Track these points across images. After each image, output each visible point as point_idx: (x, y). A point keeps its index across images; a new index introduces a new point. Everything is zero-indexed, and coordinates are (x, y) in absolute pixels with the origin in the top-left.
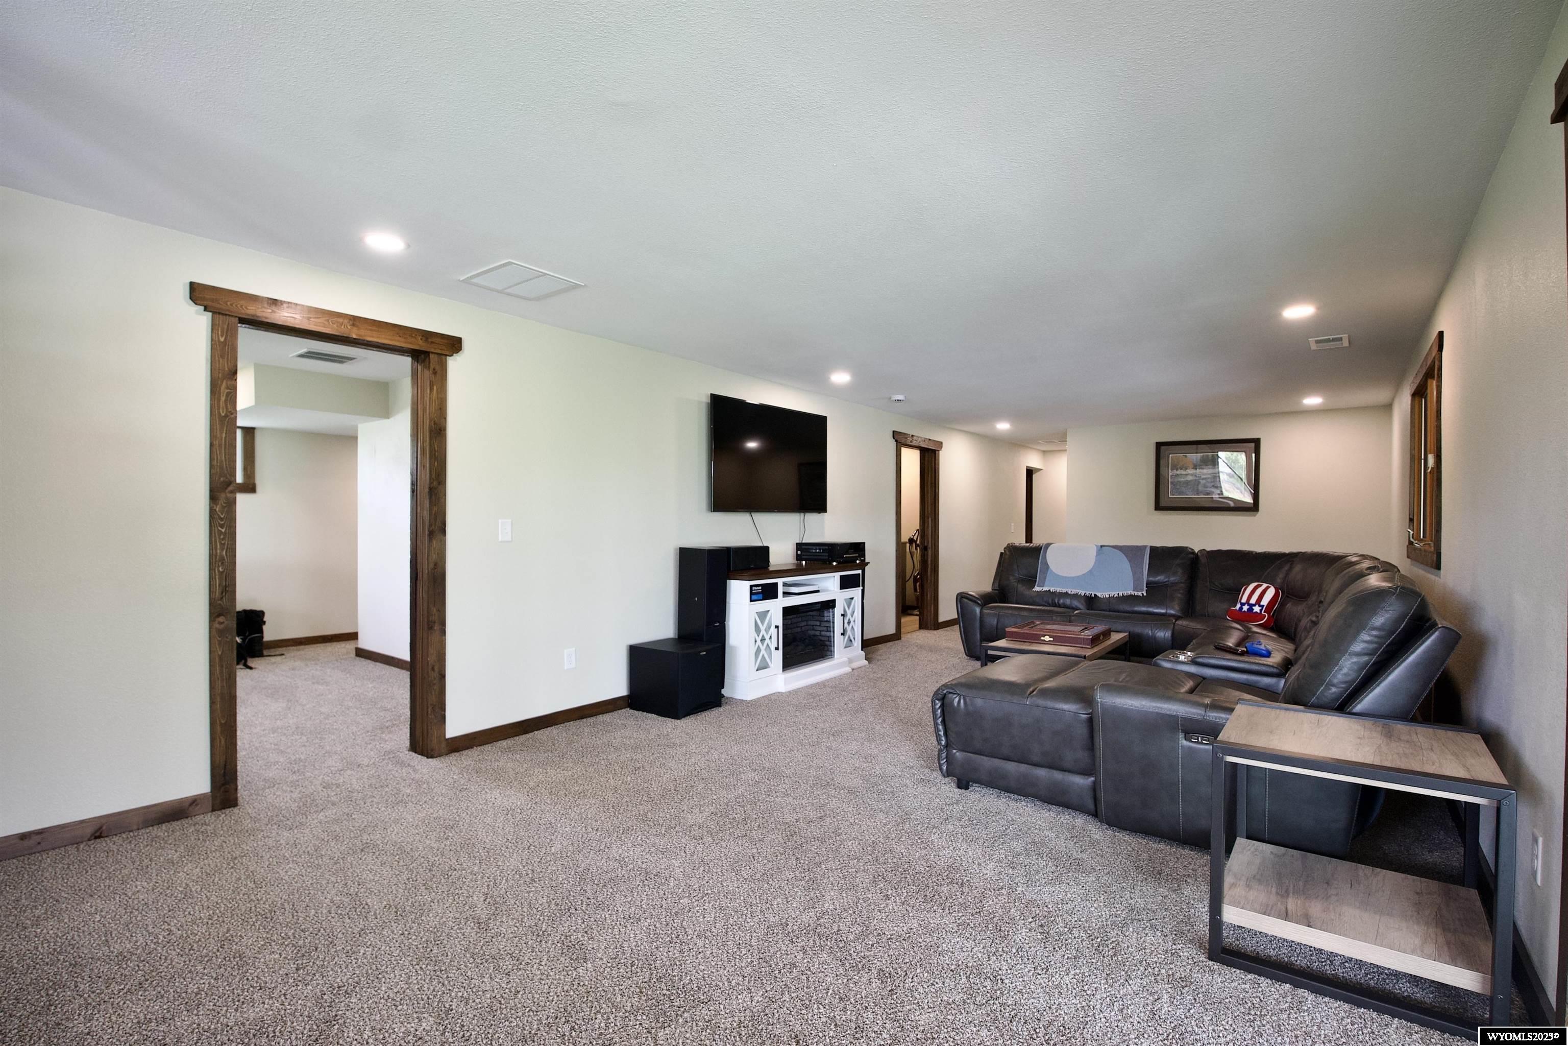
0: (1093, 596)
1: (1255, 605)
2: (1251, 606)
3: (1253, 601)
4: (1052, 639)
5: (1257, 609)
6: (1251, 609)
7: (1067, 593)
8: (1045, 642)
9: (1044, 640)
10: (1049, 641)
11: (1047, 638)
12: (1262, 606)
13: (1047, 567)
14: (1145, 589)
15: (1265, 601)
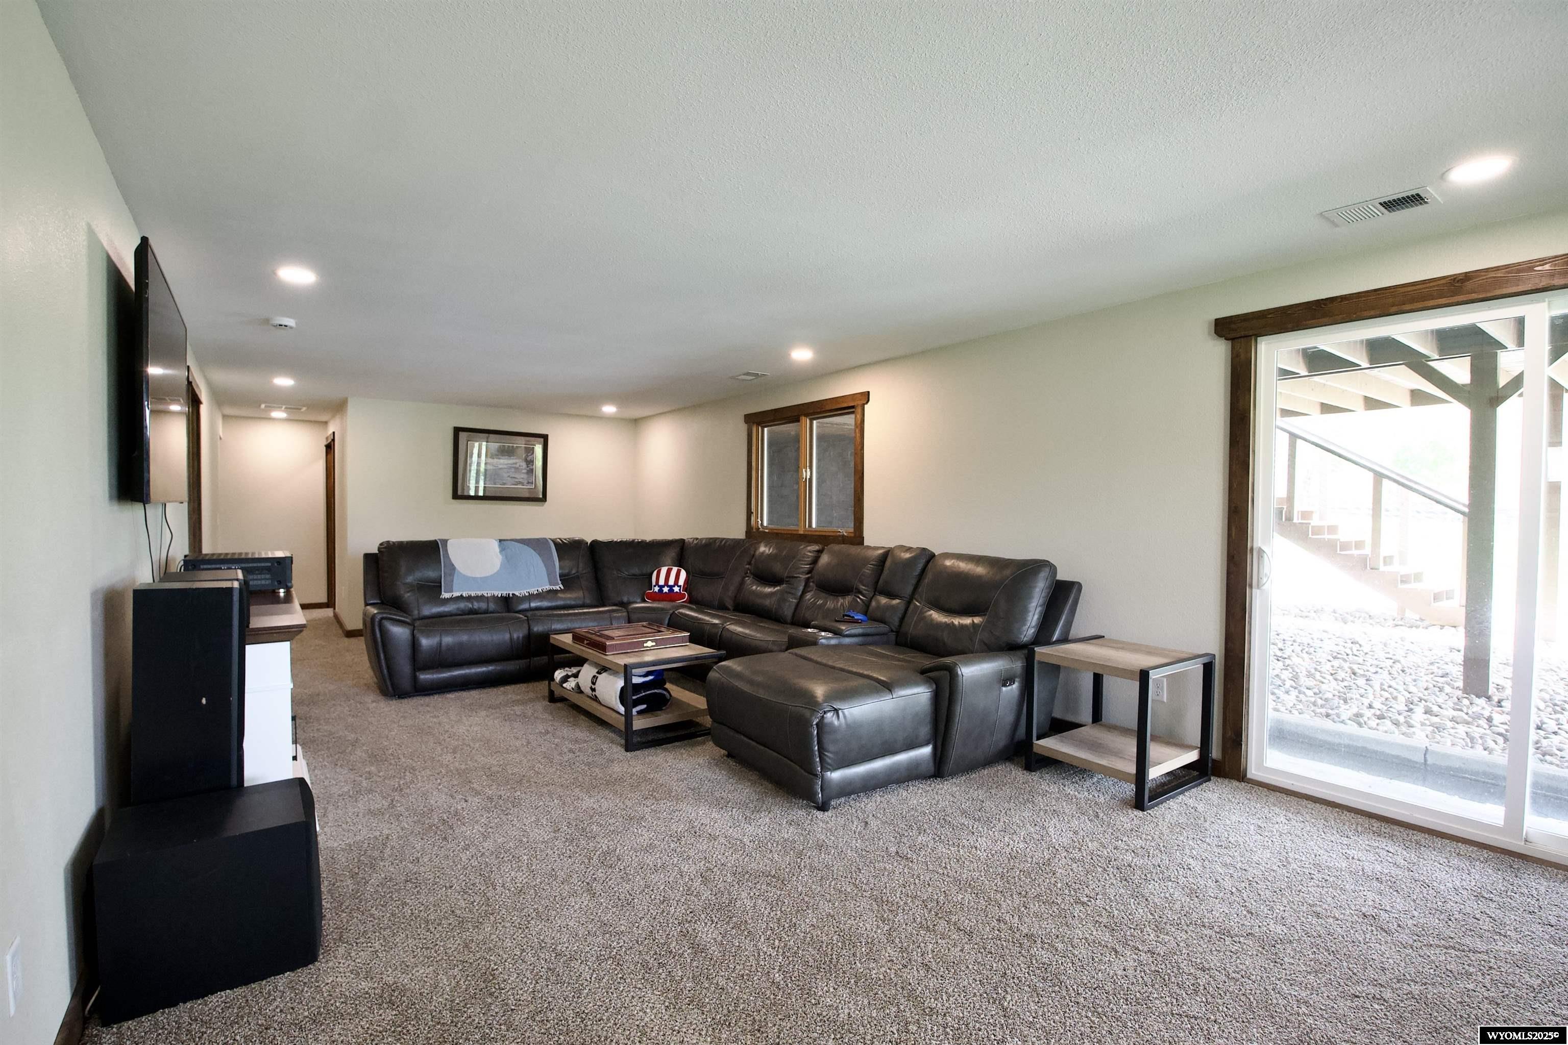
0: (511, 595)
1: (674, 586)
2: (671, 587)
3: (671, 582)
4: (654, 644)
5: (676, 589)
6: (671, 590)
7: (482, 596)
8: (650, 649)
9: (647, 647)
10: (652, 646)
11: (649, 644)
12: (680, 586)
13: (452, 568)
14: (560, 582)
15: (681, 582)
